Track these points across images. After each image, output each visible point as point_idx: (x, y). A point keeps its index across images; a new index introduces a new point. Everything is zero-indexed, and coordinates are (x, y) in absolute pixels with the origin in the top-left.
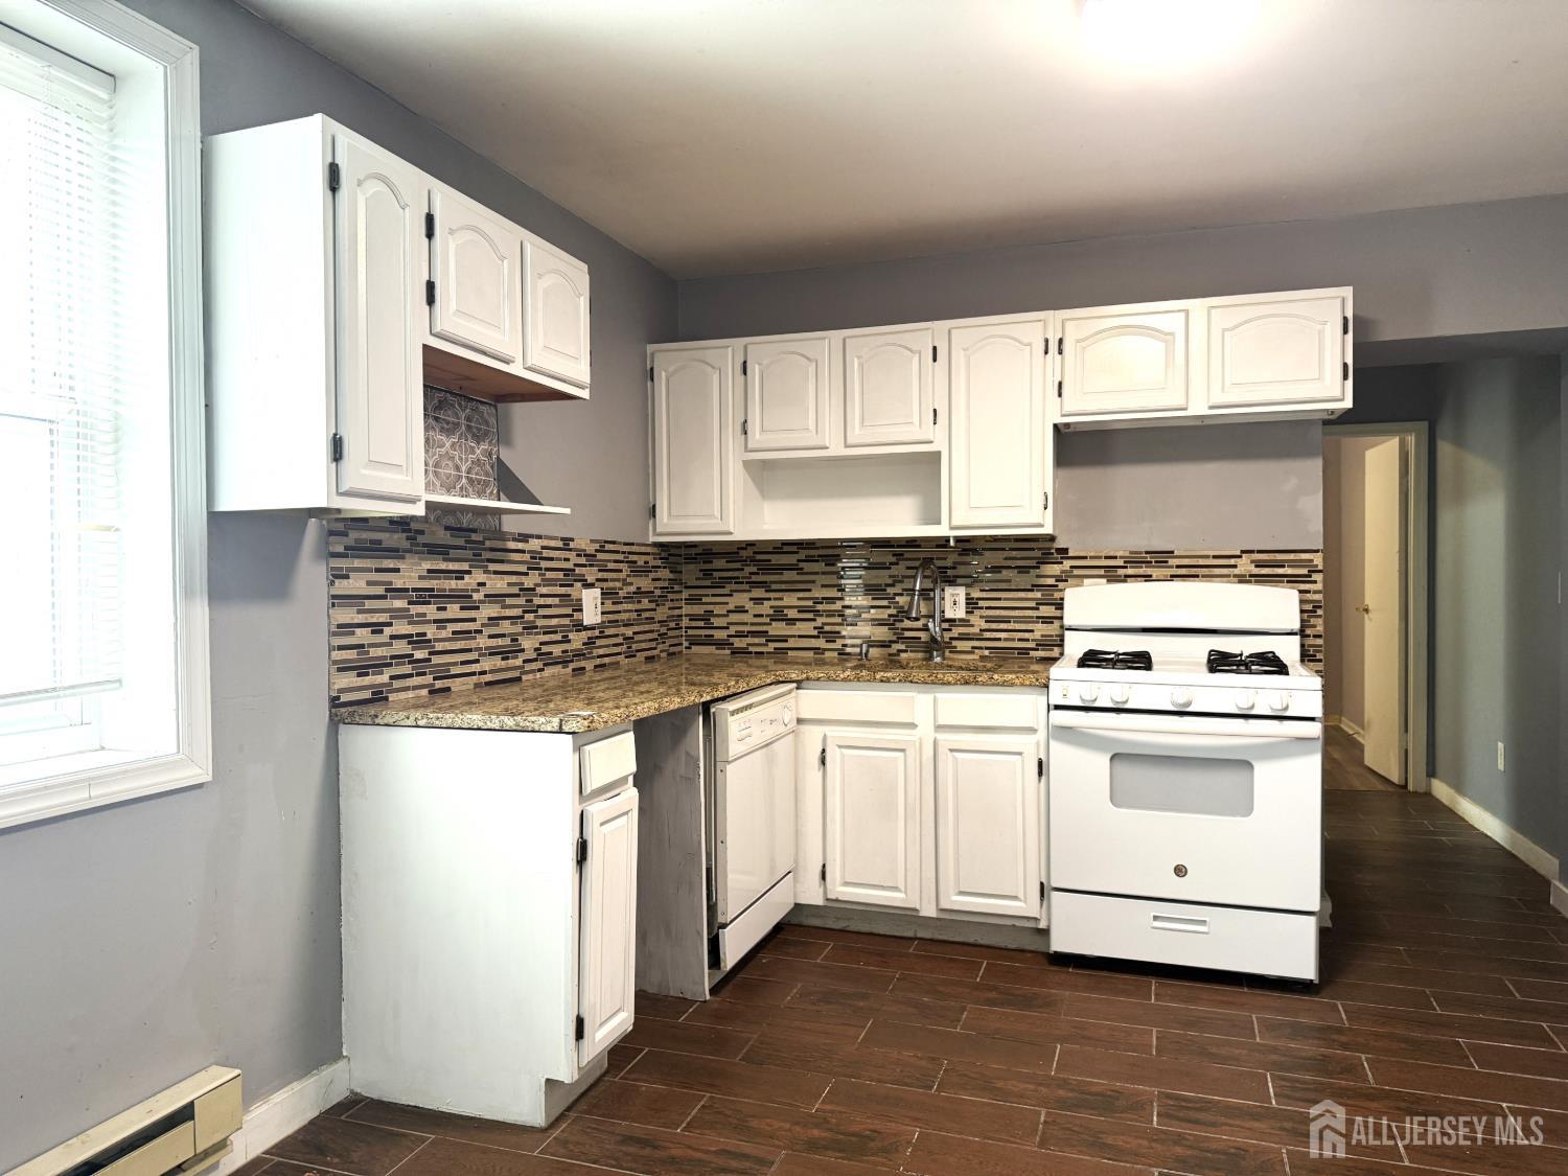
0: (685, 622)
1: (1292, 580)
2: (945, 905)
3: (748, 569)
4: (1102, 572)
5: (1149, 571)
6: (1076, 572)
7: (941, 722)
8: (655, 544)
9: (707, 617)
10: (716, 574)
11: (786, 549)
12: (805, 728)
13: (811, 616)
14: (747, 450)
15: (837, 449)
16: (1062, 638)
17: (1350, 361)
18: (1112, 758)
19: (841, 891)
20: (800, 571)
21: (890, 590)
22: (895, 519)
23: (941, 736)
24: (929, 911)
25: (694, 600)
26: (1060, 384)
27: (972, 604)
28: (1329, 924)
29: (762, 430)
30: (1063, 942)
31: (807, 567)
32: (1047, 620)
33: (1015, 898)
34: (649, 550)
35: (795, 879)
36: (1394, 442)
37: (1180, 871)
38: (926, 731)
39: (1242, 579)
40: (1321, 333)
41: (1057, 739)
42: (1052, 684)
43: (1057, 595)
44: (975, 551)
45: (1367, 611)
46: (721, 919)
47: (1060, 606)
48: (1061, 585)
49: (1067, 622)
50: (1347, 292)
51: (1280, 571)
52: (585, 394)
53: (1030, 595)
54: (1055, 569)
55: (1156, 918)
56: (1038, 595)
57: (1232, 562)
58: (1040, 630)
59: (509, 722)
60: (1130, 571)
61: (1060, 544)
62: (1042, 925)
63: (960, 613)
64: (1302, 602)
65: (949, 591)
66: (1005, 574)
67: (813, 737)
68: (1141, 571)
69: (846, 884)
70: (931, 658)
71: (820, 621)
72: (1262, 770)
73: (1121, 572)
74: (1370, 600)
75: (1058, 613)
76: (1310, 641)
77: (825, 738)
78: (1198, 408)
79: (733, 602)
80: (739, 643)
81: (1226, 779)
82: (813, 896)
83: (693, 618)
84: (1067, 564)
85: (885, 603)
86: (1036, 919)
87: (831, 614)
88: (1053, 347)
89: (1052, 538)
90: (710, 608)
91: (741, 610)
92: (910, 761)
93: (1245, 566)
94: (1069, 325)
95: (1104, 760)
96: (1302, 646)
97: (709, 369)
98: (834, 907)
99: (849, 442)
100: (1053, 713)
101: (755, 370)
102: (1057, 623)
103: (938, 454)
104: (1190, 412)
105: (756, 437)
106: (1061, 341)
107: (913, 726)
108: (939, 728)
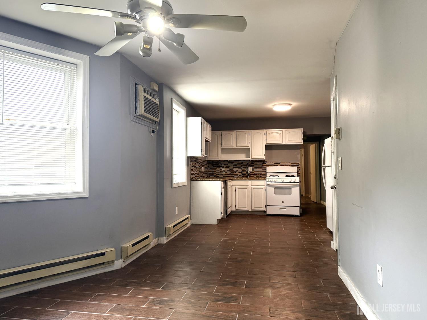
0: (209, 173)
1: (296, 166)
2: (252, 209)
3: (219, 165)
4: (271, 165)
5: (278, 165)
6: (268, 165)
7: (252, 184)
8: (207, 161)
9: (213, 172)
10: (214, 165)
11: (225, 161)
12: (233, 186)
13: (229, 171)
14: (222, 147)
15: (235, 147)
16: (266, 174)
17: (303, 138)
18: (274, 188)
19: (238, 208)
20: (228, 165)
21: (241, 168)
22: (242, 157)
23: (252, 187)
24: (250, 210)
25: (211, 169)
26: (266, 139)
27: (253, 170)
28: (302, 212)
29: (224, 144)
30: (268, 212)
31: (228, 164)
32: (264, 172)
33: (262, 207)
34: (206, 161)
35: (231, 207)
36: (314, 145)
37: (283, 202)
38: (250, 186)
39: (290, 166)
40: (299, 134)
41: (267, 186)
42: (267, 179)
43: (265, 168)
44: (254, 162)
45: (311, 173)
46: (227, 208)
47: (266, 170)
48: (266, 167)
49: (267, 172)
50: (302, 129)
51: (295, 165)
52: (210, 141)
53: (262, 168)
54: (265, 164)
55: (280, 208)
56: (263, 168)
57: (288, 163)
58: (263, 173)
59: (213, 180)
60: (275, 165)
61: (265, 161)
62: (265, 211)
63: (252, 171)
64: (297, 169)
65: (250, 168)
66: (258, 165)
67: (234, 187)
68: (276, 165)
69: (239, 207)
70: (248, 177)
71: (230, 172)
72: (293, 189)
73: (274, 165)
74: (311, 172)
75: (265, 171)
76: (299, 174)
77: (236, 187)
78: (284, 143)
79: (217, 169)
80: (218, 176)
81: (287, 191)
82: (234, 209)
83: (210, 172)
84: (267, 164)
85: (240, 169)
86: (265, 210)
87: (232, 171)
88: (265, 134)
89: (264, 160)
90: (213, 170)
91: (218, 171)
92: (248, 190)
93: (290, 164)
94: (267, 132)
95: (273, 188)
96: (298, 175)
97: (216, 135)
98: (237, 211)
99: (237, 146)
100: (267, 183)
101: (223, 136)
102: (265, 172)
103: (249, 148)
104: (283, 144)
105: (223, 145)
106: (266, 134)
107: (248, 185)
108: (252, 185)
